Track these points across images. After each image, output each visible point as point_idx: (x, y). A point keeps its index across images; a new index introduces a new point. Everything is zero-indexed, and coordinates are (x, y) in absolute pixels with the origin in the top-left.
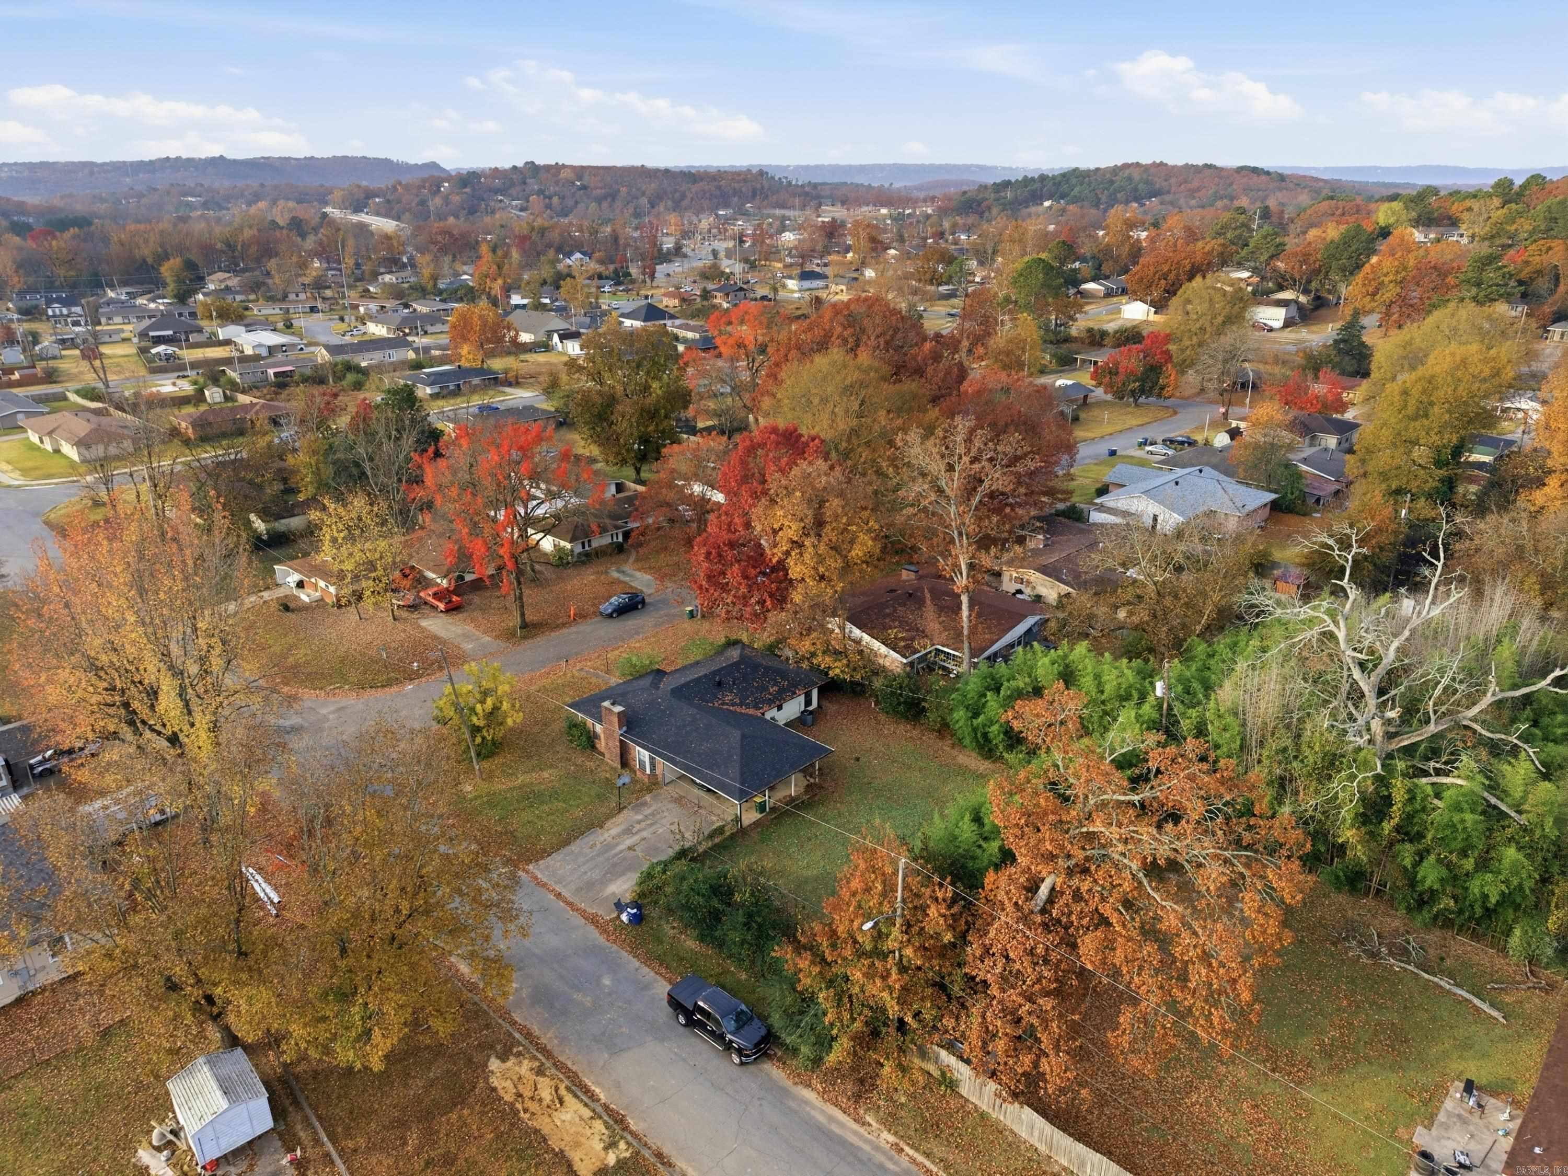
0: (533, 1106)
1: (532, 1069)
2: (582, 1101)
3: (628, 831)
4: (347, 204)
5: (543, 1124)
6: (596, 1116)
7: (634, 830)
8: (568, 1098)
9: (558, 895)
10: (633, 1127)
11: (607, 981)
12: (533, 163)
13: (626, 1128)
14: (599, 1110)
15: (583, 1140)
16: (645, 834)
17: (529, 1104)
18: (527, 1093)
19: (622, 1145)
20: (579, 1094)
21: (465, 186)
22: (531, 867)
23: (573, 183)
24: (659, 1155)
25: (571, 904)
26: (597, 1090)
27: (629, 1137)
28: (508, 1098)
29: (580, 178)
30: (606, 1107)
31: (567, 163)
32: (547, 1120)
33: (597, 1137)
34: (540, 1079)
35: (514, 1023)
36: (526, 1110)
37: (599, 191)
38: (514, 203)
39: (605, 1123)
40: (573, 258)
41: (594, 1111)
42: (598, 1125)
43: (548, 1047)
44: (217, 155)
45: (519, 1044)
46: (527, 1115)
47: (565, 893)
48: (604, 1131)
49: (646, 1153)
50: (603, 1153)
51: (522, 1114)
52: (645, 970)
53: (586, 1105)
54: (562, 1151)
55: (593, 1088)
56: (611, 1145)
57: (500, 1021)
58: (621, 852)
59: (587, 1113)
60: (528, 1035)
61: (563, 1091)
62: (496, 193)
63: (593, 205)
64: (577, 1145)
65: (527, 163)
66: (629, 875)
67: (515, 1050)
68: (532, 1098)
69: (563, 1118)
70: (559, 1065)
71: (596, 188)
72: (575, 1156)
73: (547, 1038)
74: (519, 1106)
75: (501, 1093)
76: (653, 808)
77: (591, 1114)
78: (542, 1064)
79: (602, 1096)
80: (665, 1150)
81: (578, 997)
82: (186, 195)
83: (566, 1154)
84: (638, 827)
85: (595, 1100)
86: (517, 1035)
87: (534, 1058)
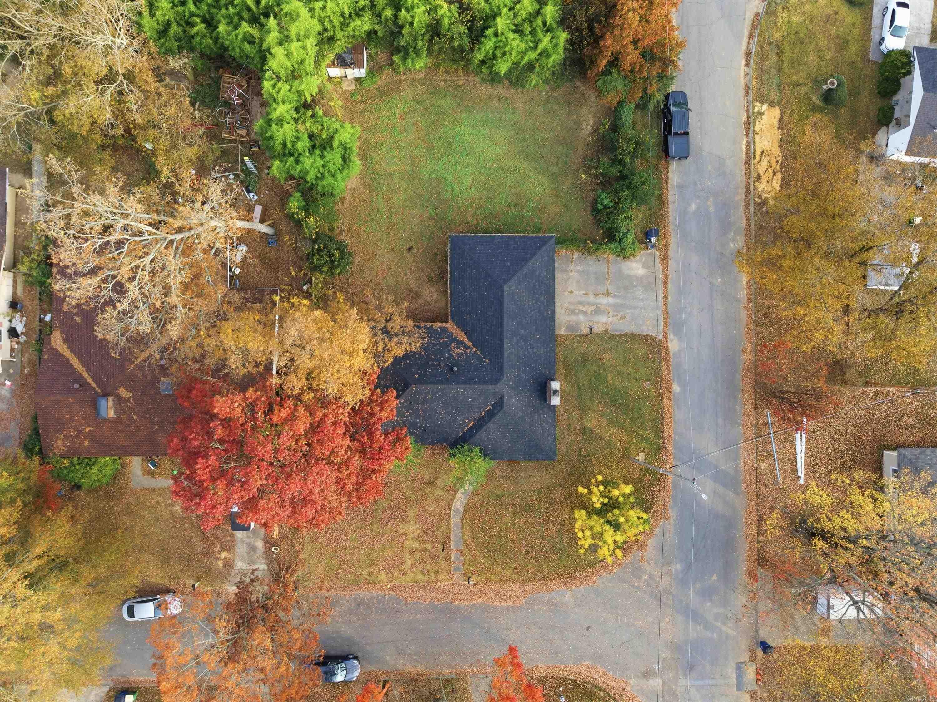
0: (773, 161)
1: (761, 182)
2: (754, 146)
5: (776, 150)
6: (755, 133)
7: (593, 308)
8: (758, 153)
9: (665, 297)
10: (745, 116)
11: (693, 207)
13: (748, 117)
14: (751, 135)
15: (768, 126)
16: (591, 298)
17: (774, 165)
18: (771, 171)
19: (756, 109)
20: (752, 151)
22: (661, 337)
24: (747, 93)
25: (665, 283)
26: (744, 147)
27: (751, 111)
28: (779, 175)
30: (747, 135)
32: (773, 149)
33: (763, 122)
34: (761, 173)
35: (748, 220)
36: (778, 162)
39: (754, 126)
41: (754, 136)
42: (757, 128)
43: (744, 190)
45: (755, 202)
46: (779, 159)
47: (661, 294)
48: (757, 122)
49: (750, 98)
50: (766, 113)
51: (780, 161)
52: (670, 198)
53: (754, 142)
54: (779, 128)
55: (744, 150)
56: (761, 113)
57: (753, 226)
58: (615, 296)
59: (757, 138)
60: (747, 206)
61: (758, 158)
64: (772, 126)
66: (626, 272)
67: (759, 201)
68: (771, 167)
69: (767, 143)
70: (748, 174)
72: (776, 122)
73: (741, 196)
74: (778, 167)
75: (779, 182)
76: (568, 318)
77: (756, 135)
78: (754, 182)
79: (744, 142)
80: (742, 92)
81: (712, 209)
83: (778, 126)
84: (589, 310)
85: (748, 142)
86: (752, 210)
87: (755, 189)
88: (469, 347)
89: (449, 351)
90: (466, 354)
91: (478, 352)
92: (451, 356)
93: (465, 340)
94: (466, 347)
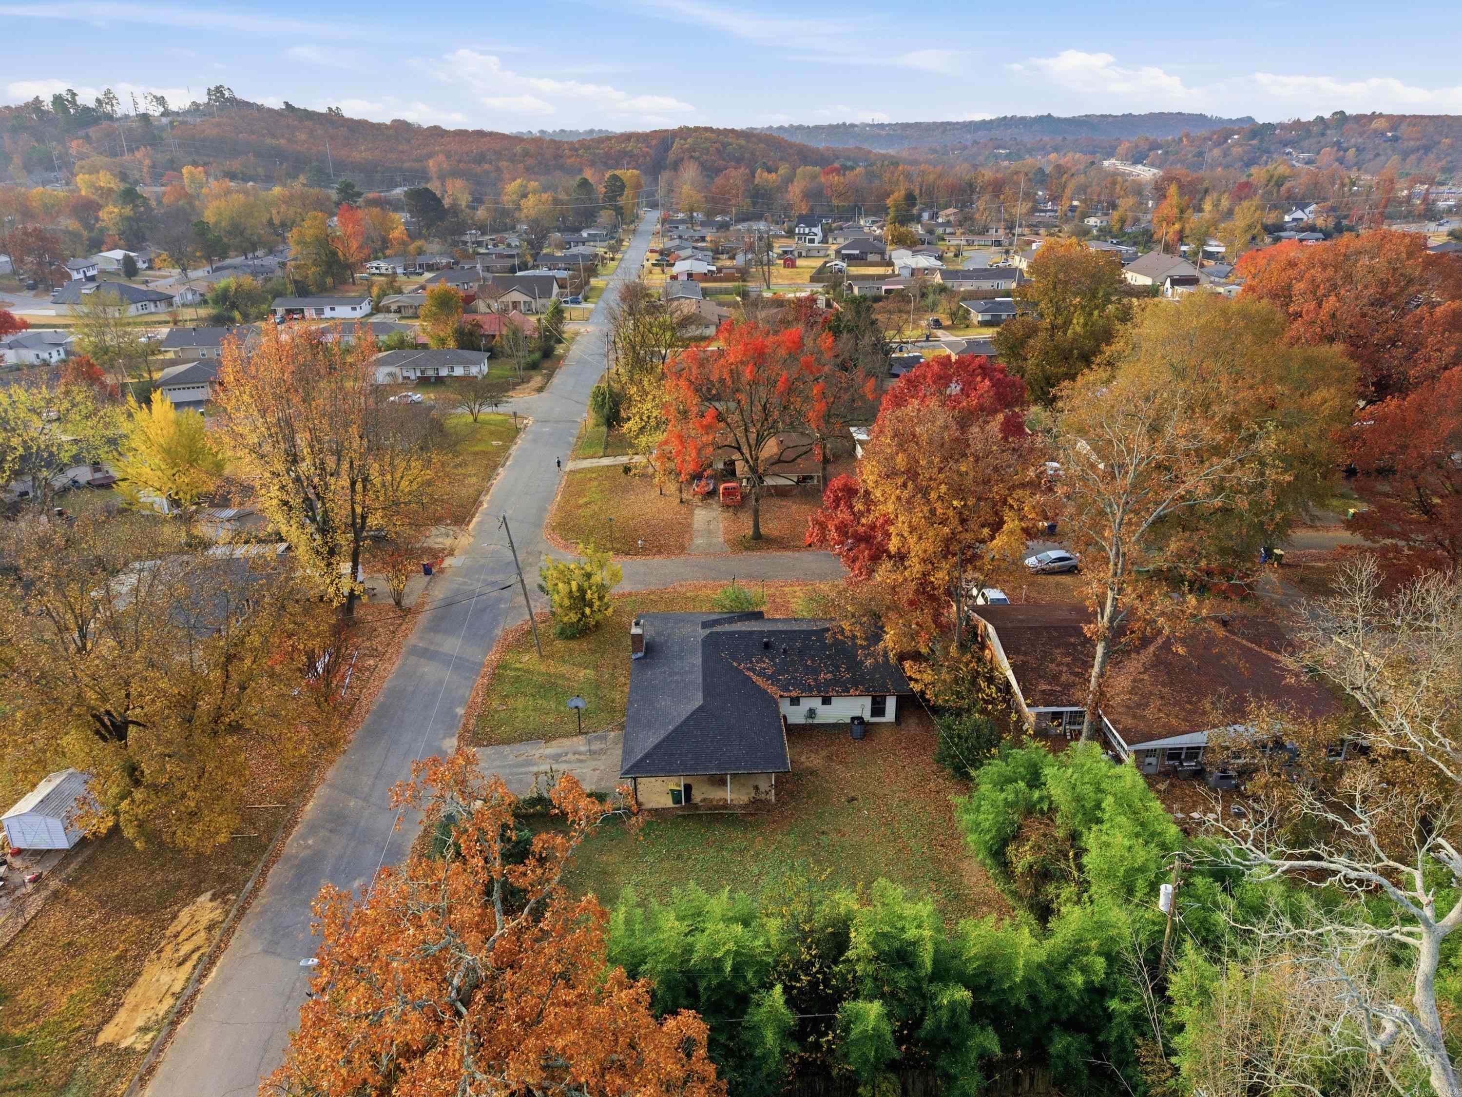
0: (167, 952)
1: (212, 920)
2: (191, 975)
3: (556, 758)
4: (1129, 156)
5: (149, 972)
6: (178, 996)
7: (563, 759)
8: (190, 963)
12: (1342, 113)
14: (189, 991)
16: (563, 767)
17: (169, 947)
18: (182, 938)
19: (148, 1038)
20: (197, 971)
21: (1253, 138)
23: (1383, 134)
24: (151, 1069)
26: (212, 976)
28: (170, 931)
29: (1393, 128)
31: (1384, 113)
33: (150, 1015)
35: (264, 873)
36: (160, 951)
37: (1412, 143)
38: (1302, 156)
39: (173, 1007)
40: (1307, 211)
41: (184, 989)
42: (167, 1004)
43: (248, 911)
44: (1046, 114)
45: (238, 895)
46: (154, 956)
48: (162, 1012)
49: (149, 1059)
53: (188, 980)
54: (122, 1005)
55: (214, 971)
56: (148, 1029)
58: (528, 773)
59: (177, 988)
60: (255, 890)
61: (196, 955)
62: (1285, 146)
63: (1395, 158)
64: (136, 1005)
65: (1336, 113)
67: (230, 896)
68: (177, 944)
69: (163, 978)
70: (228, 932)
71: (1409, 140)
72: (123, 1014)
73: (259, 903)
74: (163, 943)
75: (174, 923)
77: (179, 991)
78: (223, 922)
79: (208, 981)
82: (999, 148)
83: (120, 1010)
84: (570, 756)
85: (199, 981)
86: (250, 885)
87: (227, 913)
88: (749, 669)
89: (775, 665)
90: (751, 662)
91: (735, 664)
92: (772, 659)
93: (754, 678)
94: (753, 670)
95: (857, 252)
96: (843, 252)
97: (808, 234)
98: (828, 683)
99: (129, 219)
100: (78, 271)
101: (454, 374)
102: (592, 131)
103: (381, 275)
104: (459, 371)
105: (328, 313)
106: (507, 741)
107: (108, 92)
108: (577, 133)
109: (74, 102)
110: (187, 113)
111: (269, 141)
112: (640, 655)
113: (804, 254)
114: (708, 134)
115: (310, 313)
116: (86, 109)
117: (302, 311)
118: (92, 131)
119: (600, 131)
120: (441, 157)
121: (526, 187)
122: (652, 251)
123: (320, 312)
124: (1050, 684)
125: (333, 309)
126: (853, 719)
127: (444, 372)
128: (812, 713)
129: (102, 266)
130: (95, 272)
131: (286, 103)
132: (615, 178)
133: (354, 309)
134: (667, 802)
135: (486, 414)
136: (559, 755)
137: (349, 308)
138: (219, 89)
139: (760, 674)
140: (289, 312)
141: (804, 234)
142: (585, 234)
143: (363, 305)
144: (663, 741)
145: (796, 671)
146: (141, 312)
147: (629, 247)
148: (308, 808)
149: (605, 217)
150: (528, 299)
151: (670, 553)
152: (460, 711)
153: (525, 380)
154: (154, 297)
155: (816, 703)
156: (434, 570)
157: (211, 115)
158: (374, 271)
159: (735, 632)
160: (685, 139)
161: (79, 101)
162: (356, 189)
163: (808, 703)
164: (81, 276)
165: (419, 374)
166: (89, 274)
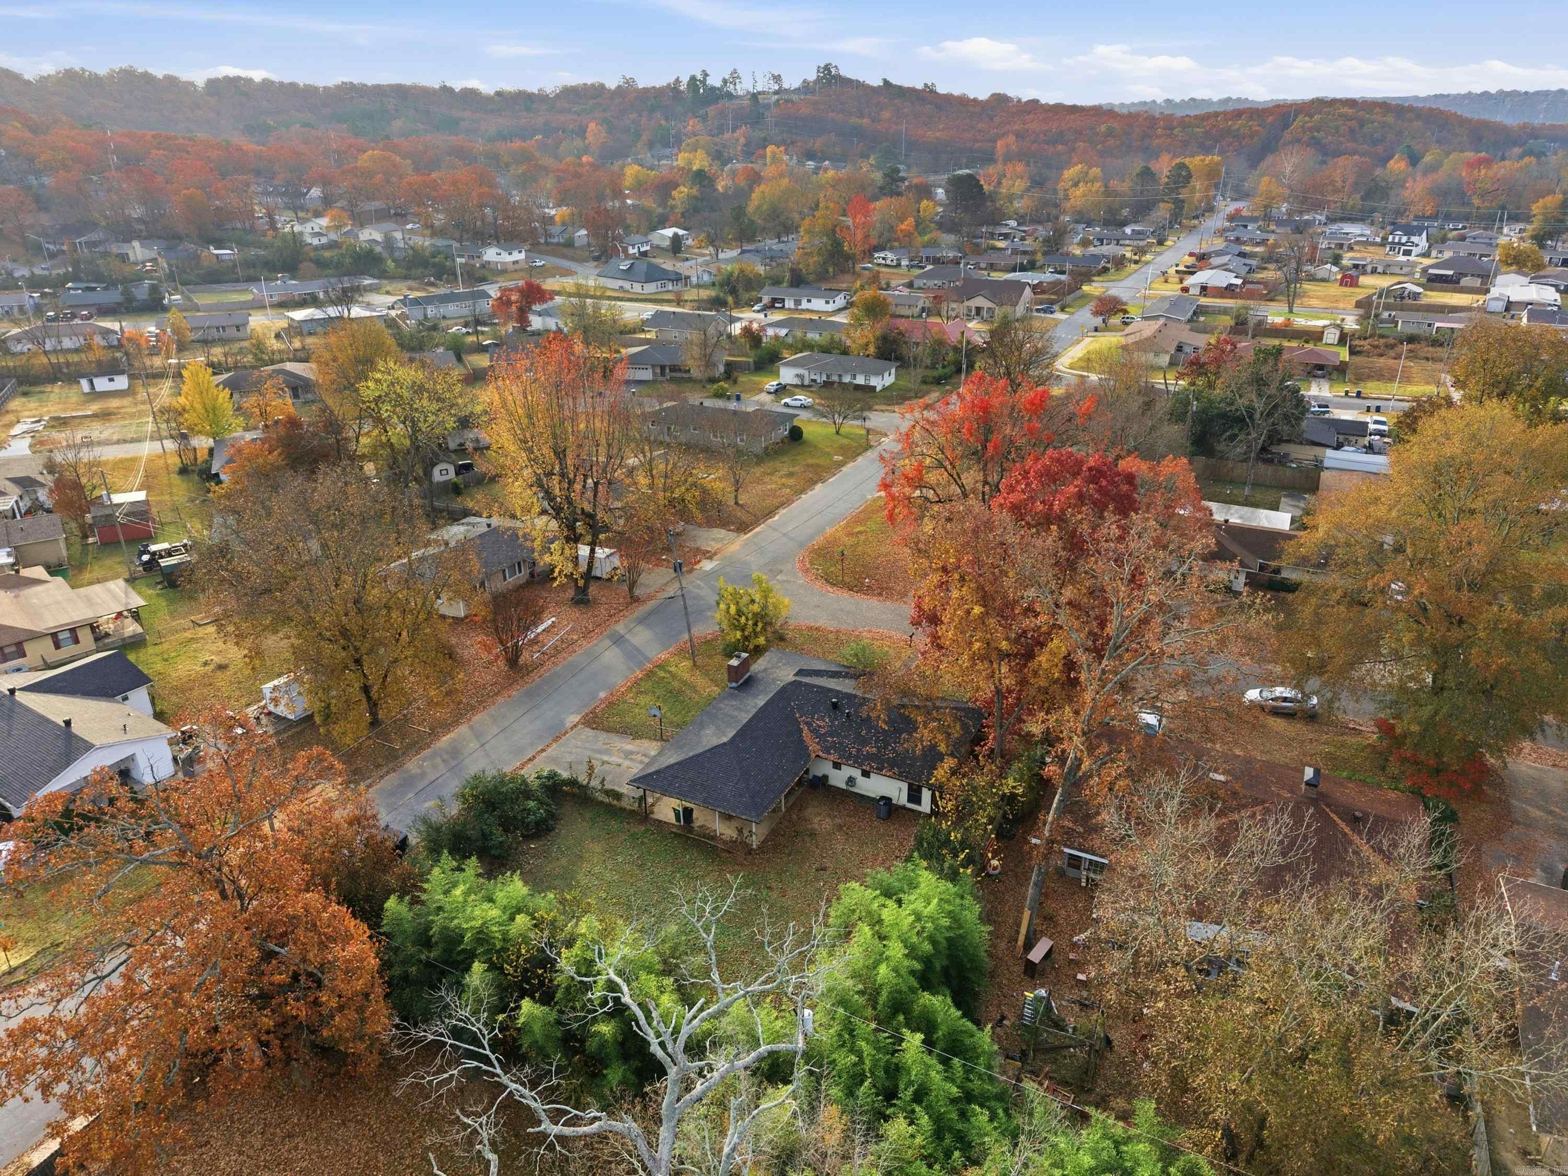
89: (832, 726)
90: (812, 717)
91: (798, 715)
92: (832, 720)
93: (808, 733)
95: (1451, 273)
96: (1431, 271)
97: (1403, 245)
98: (870, 757)
99: (696, 198)
100: (633, 246)
101: (856, 382)
102: (1229, 100)
103: (887, 266)
104: (860, 380)
105: (805, 305)
106: (608, 730)
107: (735, 71)
108: (1208, 102)
109: (704, 82)
110: (797, 90)
111: (854, 120)
112: (734, 685)
113: (1380, 270)
114: (1346, 110)
115: (789, 304)
116: (713, 89)
117: (783, 300)
118: (712, 110)
119: (1239, 100)
120: (1011, 138)
121: (1087, 173)
122: (1191, 255)
123: (798, 302)
124: (1075, 822)
125: (809, 301)
126: (883, 798)
127: (847, 379)
128: (851, 781)
129: (656, 242)
130: (648, 248)
131: (885, 81)
132: (1182, 166)
133: (827, 302)
134: (670, 817)
135: (852, 426)
136: (631, 753)
137: (823, 301)
138: (827, 68)
139: (814, 731)
140: (774, 300)
141: (1400, 243)
142: (1128, 230)
143: (837, 299)
144: (677, 764)
145: (846, 737)
146: (660, 289)
147: (1171, 247)
148: (445, 738)
149: (1163, 211)
150: (991, 305)
151: (889, 597)
152: (602, 695)
153: (918, 395)
154: (673, 277)
155: (856, 773)
156: (684, 569)
157: (813, 92)
158: (881, 261)
159: (815, 686)
160: (1311, 116)
161: (710, 81)
162: (901, 174)
163: (848, 771)
164: (636, 251)
165: (824, 378)
166: (642, 249)
